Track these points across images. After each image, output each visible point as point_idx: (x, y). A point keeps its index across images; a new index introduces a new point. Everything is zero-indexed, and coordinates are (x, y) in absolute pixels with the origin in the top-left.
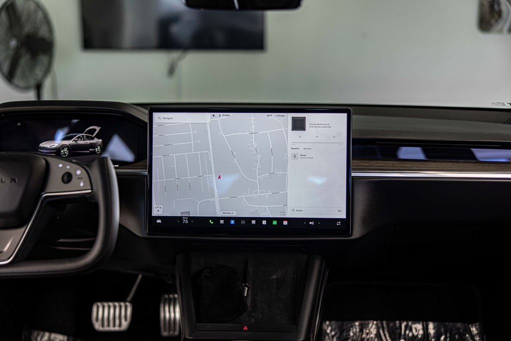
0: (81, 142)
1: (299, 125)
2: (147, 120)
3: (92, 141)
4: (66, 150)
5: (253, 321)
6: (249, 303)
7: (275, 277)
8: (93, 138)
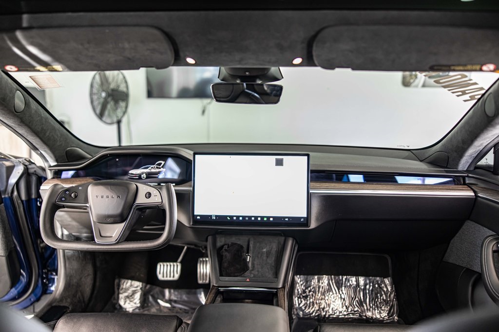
0: (153, 170)
1: (279, 163)
2: (192, 159)
3: (159, 170)
4: (144, 175)
5: (252, 276)
6: (250, 265)
7: (265, 250)
8: (160, 168)
